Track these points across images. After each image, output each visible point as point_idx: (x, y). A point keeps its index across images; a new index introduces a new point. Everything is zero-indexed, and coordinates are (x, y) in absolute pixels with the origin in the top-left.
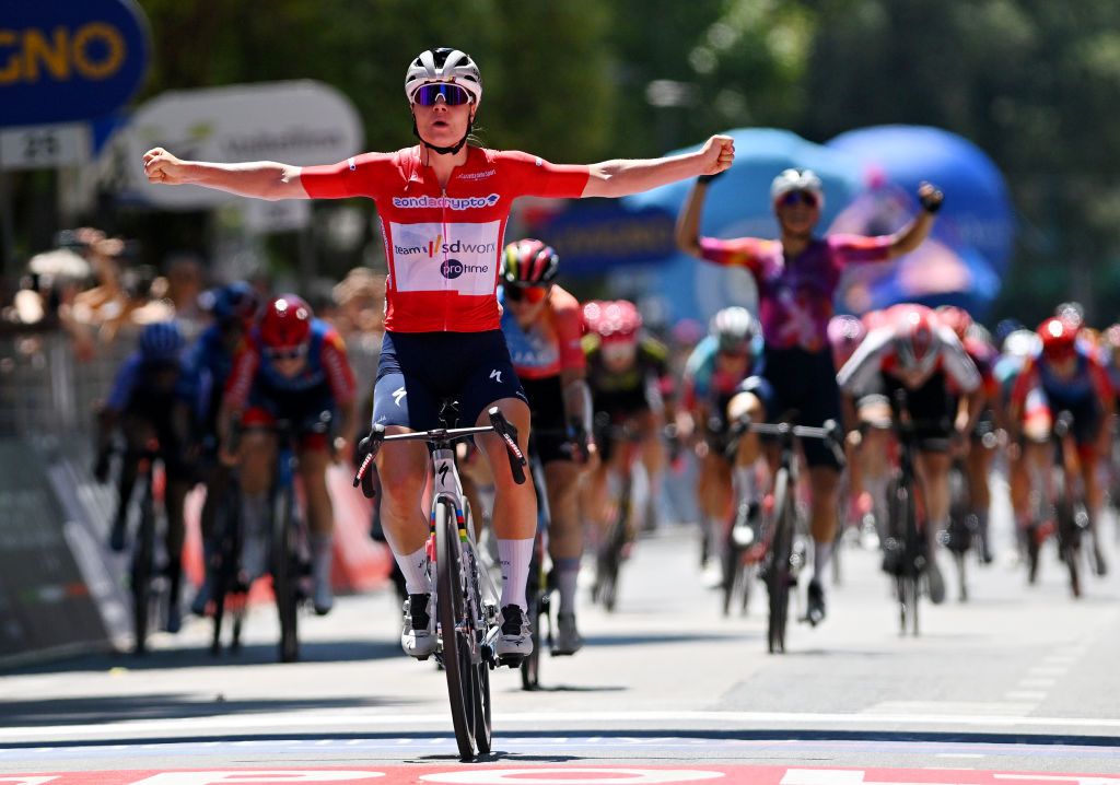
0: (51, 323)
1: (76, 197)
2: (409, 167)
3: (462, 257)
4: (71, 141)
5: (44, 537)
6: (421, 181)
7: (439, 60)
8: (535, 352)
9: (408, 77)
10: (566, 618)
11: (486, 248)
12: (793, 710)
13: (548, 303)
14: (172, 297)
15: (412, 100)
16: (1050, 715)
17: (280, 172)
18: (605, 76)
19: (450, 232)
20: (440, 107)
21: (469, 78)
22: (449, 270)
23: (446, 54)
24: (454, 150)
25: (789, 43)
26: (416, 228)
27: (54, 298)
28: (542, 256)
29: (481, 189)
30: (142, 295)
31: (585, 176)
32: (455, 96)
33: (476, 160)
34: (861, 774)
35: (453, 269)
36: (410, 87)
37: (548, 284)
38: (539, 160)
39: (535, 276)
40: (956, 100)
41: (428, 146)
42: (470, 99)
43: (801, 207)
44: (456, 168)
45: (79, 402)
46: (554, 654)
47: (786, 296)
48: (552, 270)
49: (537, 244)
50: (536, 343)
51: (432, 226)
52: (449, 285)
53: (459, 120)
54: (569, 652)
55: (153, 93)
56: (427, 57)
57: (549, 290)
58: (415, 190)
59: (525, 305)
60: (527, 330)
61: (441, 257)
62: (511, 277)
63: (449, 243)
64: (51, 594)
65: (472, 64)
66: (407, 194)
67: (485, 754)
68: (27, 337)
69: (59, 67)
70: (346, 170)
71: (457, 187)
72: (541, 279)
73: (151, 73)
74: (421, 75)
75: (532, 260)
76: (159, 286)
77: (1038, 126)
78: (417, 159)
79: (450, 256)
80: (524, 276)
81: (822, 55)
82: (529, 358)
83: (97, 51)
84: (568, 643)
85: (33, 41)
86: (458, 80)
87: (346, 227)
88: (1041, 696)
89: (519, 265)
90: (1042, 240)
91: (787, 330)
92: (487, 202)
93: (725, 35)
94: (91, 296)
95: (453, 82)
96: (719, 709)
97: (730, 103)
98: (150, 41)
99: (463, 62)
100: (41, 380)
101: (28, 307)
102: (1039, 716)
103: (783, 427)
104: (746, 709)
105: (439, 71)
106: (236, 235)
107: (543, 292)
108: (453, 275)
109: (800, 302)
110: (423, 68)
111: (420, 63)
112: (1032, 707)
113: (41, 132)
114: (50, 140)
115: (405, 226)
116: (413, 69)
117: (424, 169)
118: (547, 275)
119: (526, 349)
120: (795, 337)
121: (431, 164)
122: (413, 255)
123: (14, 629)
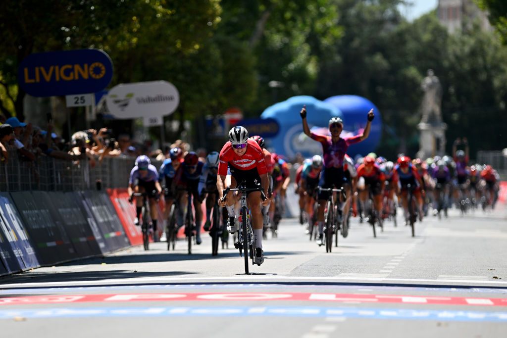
0: (83, 156)
1: (91, 116)
4: (89, 98)
5: (81, 222)
14: (120, 147)
16: (393, 277)
18: (256, 78)
28: (260, 139)
30: (112, 147)
34: (335, 296)
40: (364, 86)
45: (91, 180)
47: (332, 153)
48: (262, 144)
49: (259, 137)
55: (114, 84)
64: (83, 239)
69: (85, 76)
73: (114, 78)
81: (323, 72)
83: (97, 71)
87: (175, 125)
88: (391, 271)
90: (391, 130)
91: (331, 163)
94: (95, 148)
96: (291, 275)
98: (114, 69)
100: (80, 173)
101: (76, 151)
102: (390, 278)
104: (298, 276)
106: (141, 128)
109: (336, 155)
112: (388, 275)
113: (79, 96)
114: (82, 98)
123: (71, 251)
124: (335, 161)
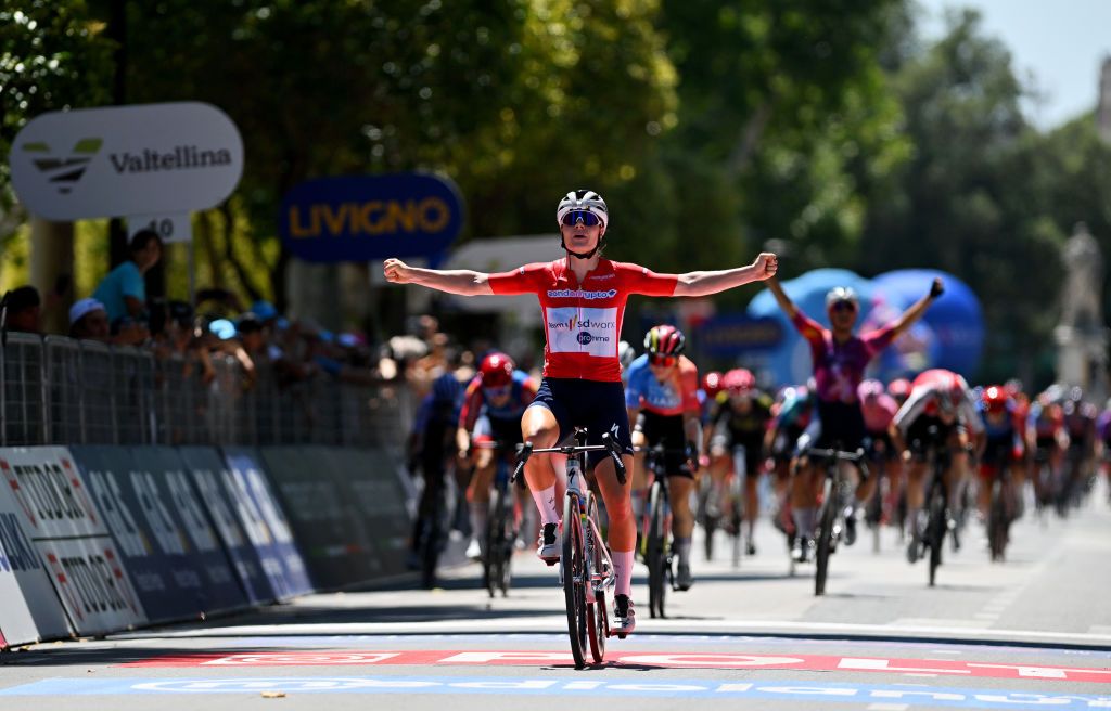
0: (400, 379)
2: (557, 271)
3: (591, 330)
5: (395, 508)
6: (566, 280)
7: (580, 196)
8: (667, 398)
9: (560, 206)
10: (683, 567)
11: (607, 326)
12: (846, 622)
13: (677, 366)
15: (560, 222)
17: (473, 277)
19: (583, 313)
20: (580, 225)
21: (599, 208)
22: (583, 338)
23: (583, 193)
24: (588, 255)
25: (851, 220)
26: (561, 310)
27: (403, 364)
28: (674, 336)
29: (605, 287)
30: (456, 363)
31: (675, 282)
32: (590, 220)
33: (603, 267)
34: (887, 662)
35: (585, 338)
36: (561, 215)
37: (677, 356)
38: (645, 270)
39: (669, 351)
41: (570, 253)
42: (600, 223)
43: (845, 313)
44: (589, 272)
46: (675, 590)
47: (836, 368)
48: (680, 346)
49: (671, 329)
50: (668, 392)
51: (571, 309)
52: (583, 349)
53: (593, 236)
54: (684, 588)
56: (572, 195)
57: (677, 358)
58: (561, 285)
59: (661, 369)
60: (662, 383)
61: (577, 330)
62: (653, 350)
63: (582, 320)
64: (398, 543)
65: (601, 200)
66: (556, 288)
67: (598, 664)
68: (386, 387)
69: (409, 224)
70: (519, 274)
71: (589, 284)
72: (672, 352)
73: (465, 228)
74: (567, 205)
75: (668, 339)
76: (467, 357)
77: (1001, 271)
78: (564, 265)
79: (583, 329)
80: (662, 349)
81: (872, 225)
82: (663, 402)
83: (432, 215)
84: (684, 582)
85: (394, 209)
86: (592, 209)
88: (996, 616)
89: (659, 342)
91: (833, 390)
92: (608, 295)
93: (813, 213)
94: (425, 362)
95: (588, 210)
96: (802, 621)
97: (815, 253)
99: (595, 198)
100: (395, 414)
101: (387, 369)
103: (829, 452)
105: (579, 202)
106: (514, 328)
107: (674, 361)
108: (585, 342)
109: (844, 373)
110: (570, 202)
111: (567, 199)
112: (990, 624)
115: (555, 309)
116: (563, 202)
117: (568, 272)
118: (677, 350)
119: (661, 396)
120: (838, 395)
121: (572, 268)
122: (560, 329)
123: (375, 564)
124: (842, 386)
